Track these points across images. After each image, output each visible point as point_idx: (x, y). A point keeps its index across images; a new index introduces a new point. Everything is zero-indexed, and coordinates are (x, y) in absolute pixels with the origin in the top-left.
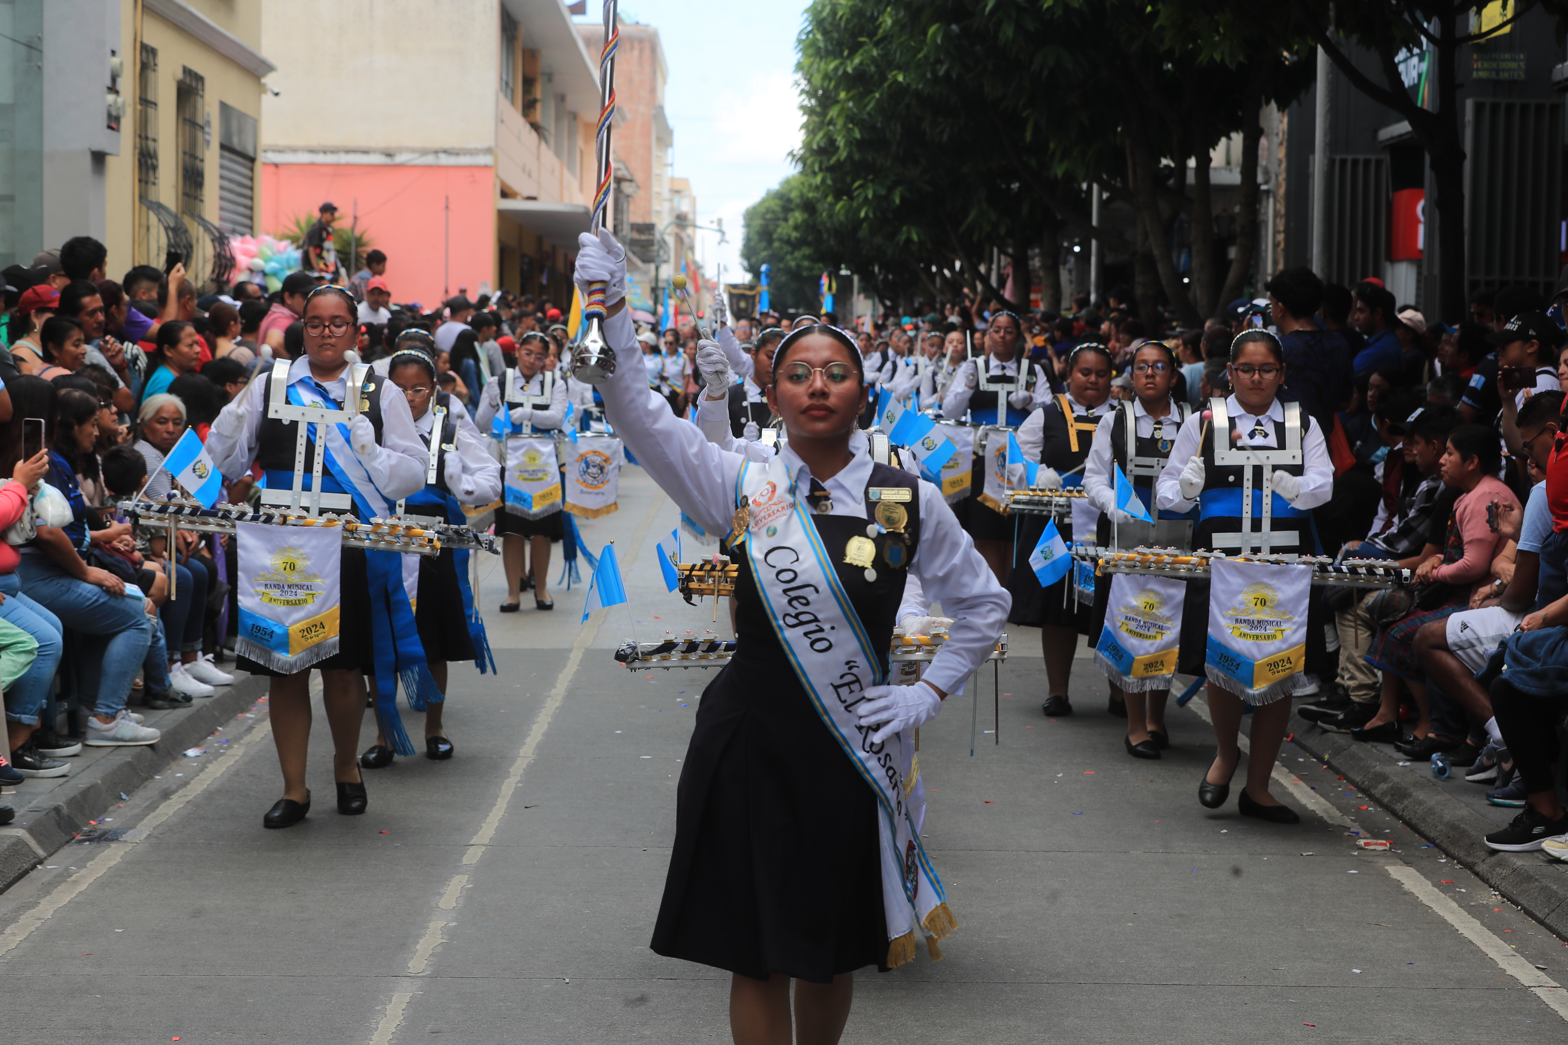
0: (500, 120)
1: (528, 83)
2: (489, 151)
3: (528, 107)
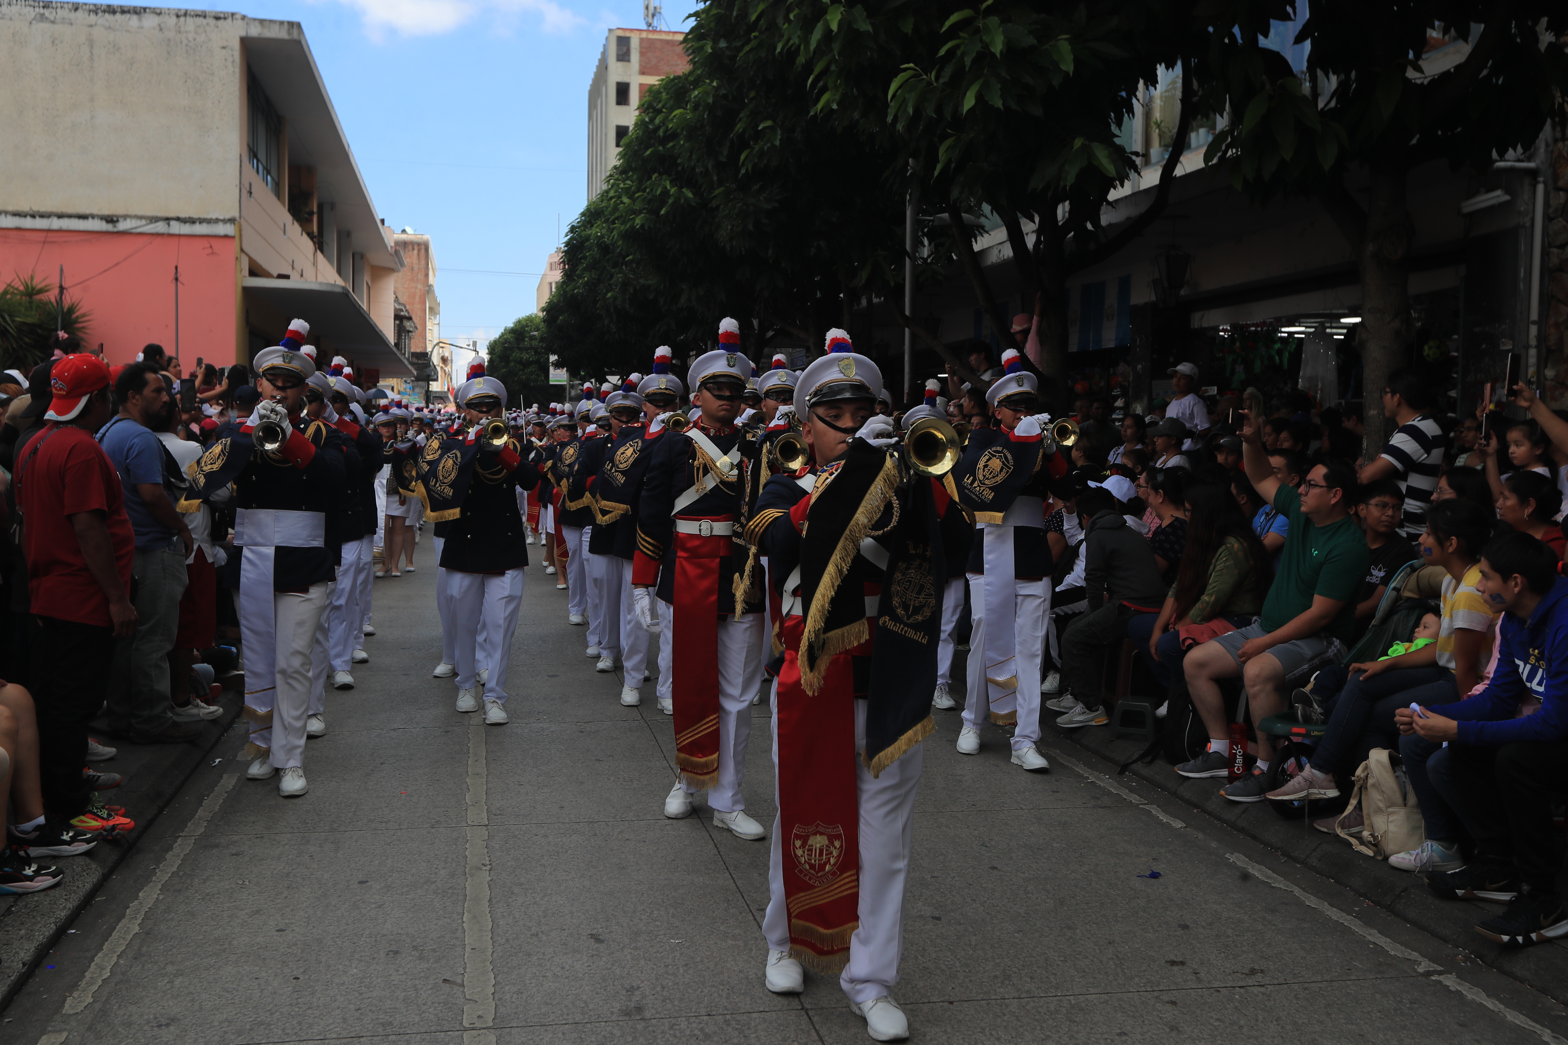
2: (232, 221)
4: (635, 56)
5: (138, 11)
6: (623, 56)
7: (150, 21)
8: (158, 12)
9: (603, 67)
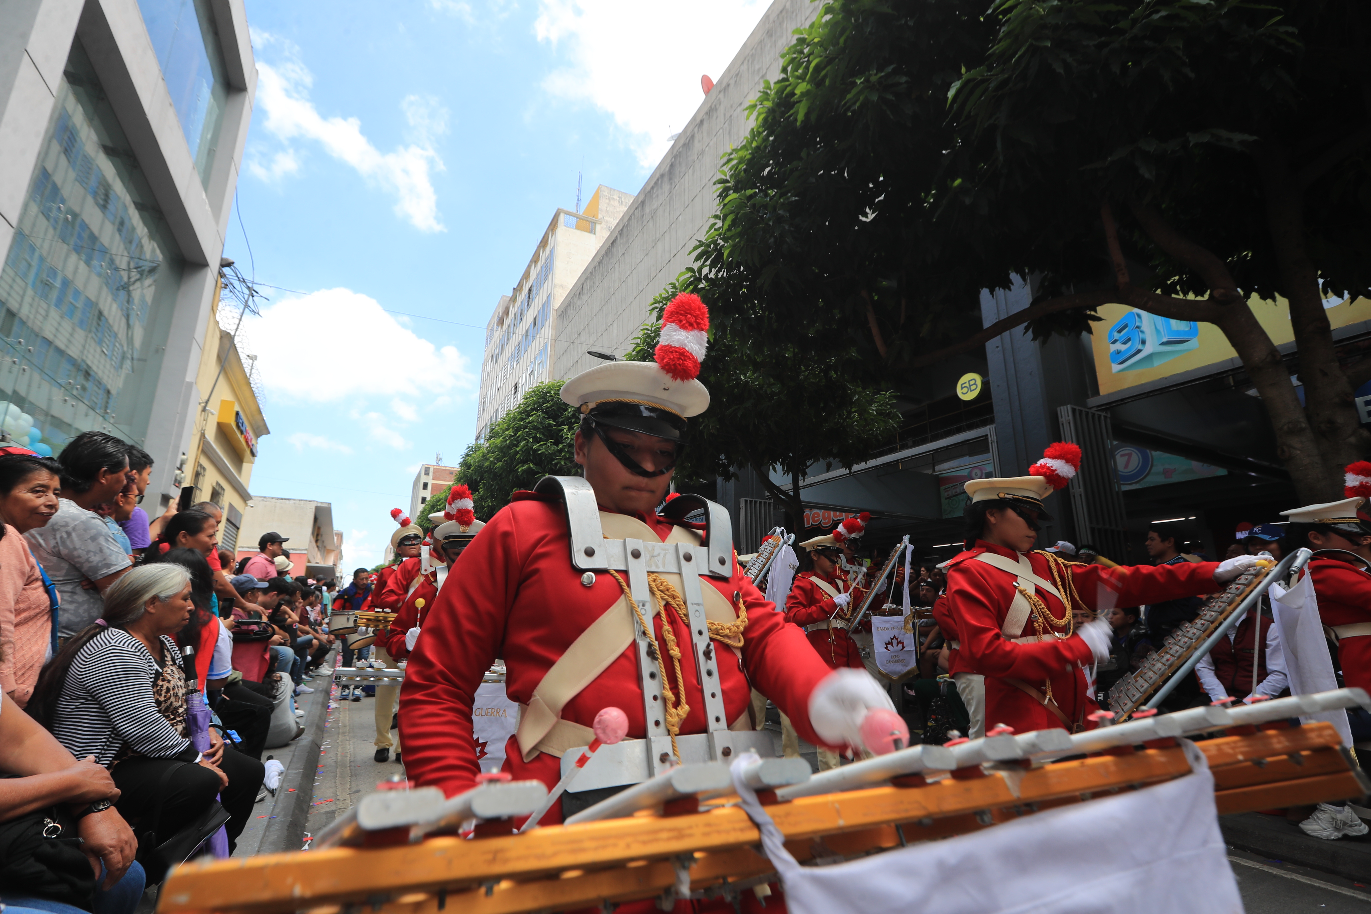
0: (311, 542)
1: (317, 535)
2: (306, 550)
3: (317, 541)
4: (431, 474)
5: (289, 499)
6: (427, 473)
7: (292, 502)
8: (294, 500)
9: (419, 477)
